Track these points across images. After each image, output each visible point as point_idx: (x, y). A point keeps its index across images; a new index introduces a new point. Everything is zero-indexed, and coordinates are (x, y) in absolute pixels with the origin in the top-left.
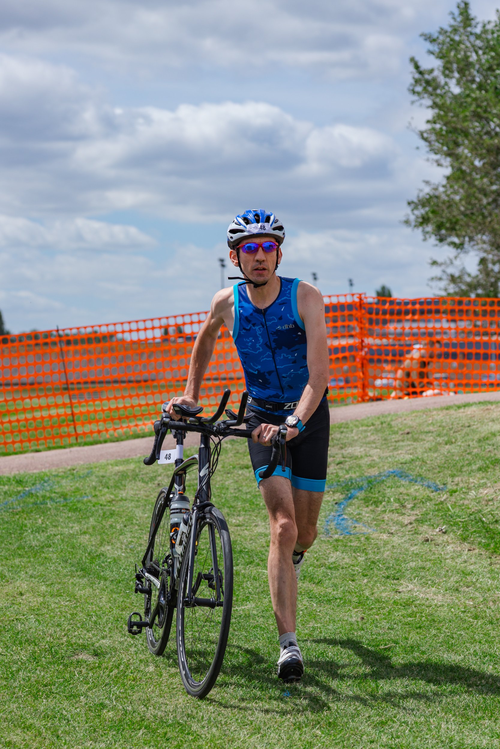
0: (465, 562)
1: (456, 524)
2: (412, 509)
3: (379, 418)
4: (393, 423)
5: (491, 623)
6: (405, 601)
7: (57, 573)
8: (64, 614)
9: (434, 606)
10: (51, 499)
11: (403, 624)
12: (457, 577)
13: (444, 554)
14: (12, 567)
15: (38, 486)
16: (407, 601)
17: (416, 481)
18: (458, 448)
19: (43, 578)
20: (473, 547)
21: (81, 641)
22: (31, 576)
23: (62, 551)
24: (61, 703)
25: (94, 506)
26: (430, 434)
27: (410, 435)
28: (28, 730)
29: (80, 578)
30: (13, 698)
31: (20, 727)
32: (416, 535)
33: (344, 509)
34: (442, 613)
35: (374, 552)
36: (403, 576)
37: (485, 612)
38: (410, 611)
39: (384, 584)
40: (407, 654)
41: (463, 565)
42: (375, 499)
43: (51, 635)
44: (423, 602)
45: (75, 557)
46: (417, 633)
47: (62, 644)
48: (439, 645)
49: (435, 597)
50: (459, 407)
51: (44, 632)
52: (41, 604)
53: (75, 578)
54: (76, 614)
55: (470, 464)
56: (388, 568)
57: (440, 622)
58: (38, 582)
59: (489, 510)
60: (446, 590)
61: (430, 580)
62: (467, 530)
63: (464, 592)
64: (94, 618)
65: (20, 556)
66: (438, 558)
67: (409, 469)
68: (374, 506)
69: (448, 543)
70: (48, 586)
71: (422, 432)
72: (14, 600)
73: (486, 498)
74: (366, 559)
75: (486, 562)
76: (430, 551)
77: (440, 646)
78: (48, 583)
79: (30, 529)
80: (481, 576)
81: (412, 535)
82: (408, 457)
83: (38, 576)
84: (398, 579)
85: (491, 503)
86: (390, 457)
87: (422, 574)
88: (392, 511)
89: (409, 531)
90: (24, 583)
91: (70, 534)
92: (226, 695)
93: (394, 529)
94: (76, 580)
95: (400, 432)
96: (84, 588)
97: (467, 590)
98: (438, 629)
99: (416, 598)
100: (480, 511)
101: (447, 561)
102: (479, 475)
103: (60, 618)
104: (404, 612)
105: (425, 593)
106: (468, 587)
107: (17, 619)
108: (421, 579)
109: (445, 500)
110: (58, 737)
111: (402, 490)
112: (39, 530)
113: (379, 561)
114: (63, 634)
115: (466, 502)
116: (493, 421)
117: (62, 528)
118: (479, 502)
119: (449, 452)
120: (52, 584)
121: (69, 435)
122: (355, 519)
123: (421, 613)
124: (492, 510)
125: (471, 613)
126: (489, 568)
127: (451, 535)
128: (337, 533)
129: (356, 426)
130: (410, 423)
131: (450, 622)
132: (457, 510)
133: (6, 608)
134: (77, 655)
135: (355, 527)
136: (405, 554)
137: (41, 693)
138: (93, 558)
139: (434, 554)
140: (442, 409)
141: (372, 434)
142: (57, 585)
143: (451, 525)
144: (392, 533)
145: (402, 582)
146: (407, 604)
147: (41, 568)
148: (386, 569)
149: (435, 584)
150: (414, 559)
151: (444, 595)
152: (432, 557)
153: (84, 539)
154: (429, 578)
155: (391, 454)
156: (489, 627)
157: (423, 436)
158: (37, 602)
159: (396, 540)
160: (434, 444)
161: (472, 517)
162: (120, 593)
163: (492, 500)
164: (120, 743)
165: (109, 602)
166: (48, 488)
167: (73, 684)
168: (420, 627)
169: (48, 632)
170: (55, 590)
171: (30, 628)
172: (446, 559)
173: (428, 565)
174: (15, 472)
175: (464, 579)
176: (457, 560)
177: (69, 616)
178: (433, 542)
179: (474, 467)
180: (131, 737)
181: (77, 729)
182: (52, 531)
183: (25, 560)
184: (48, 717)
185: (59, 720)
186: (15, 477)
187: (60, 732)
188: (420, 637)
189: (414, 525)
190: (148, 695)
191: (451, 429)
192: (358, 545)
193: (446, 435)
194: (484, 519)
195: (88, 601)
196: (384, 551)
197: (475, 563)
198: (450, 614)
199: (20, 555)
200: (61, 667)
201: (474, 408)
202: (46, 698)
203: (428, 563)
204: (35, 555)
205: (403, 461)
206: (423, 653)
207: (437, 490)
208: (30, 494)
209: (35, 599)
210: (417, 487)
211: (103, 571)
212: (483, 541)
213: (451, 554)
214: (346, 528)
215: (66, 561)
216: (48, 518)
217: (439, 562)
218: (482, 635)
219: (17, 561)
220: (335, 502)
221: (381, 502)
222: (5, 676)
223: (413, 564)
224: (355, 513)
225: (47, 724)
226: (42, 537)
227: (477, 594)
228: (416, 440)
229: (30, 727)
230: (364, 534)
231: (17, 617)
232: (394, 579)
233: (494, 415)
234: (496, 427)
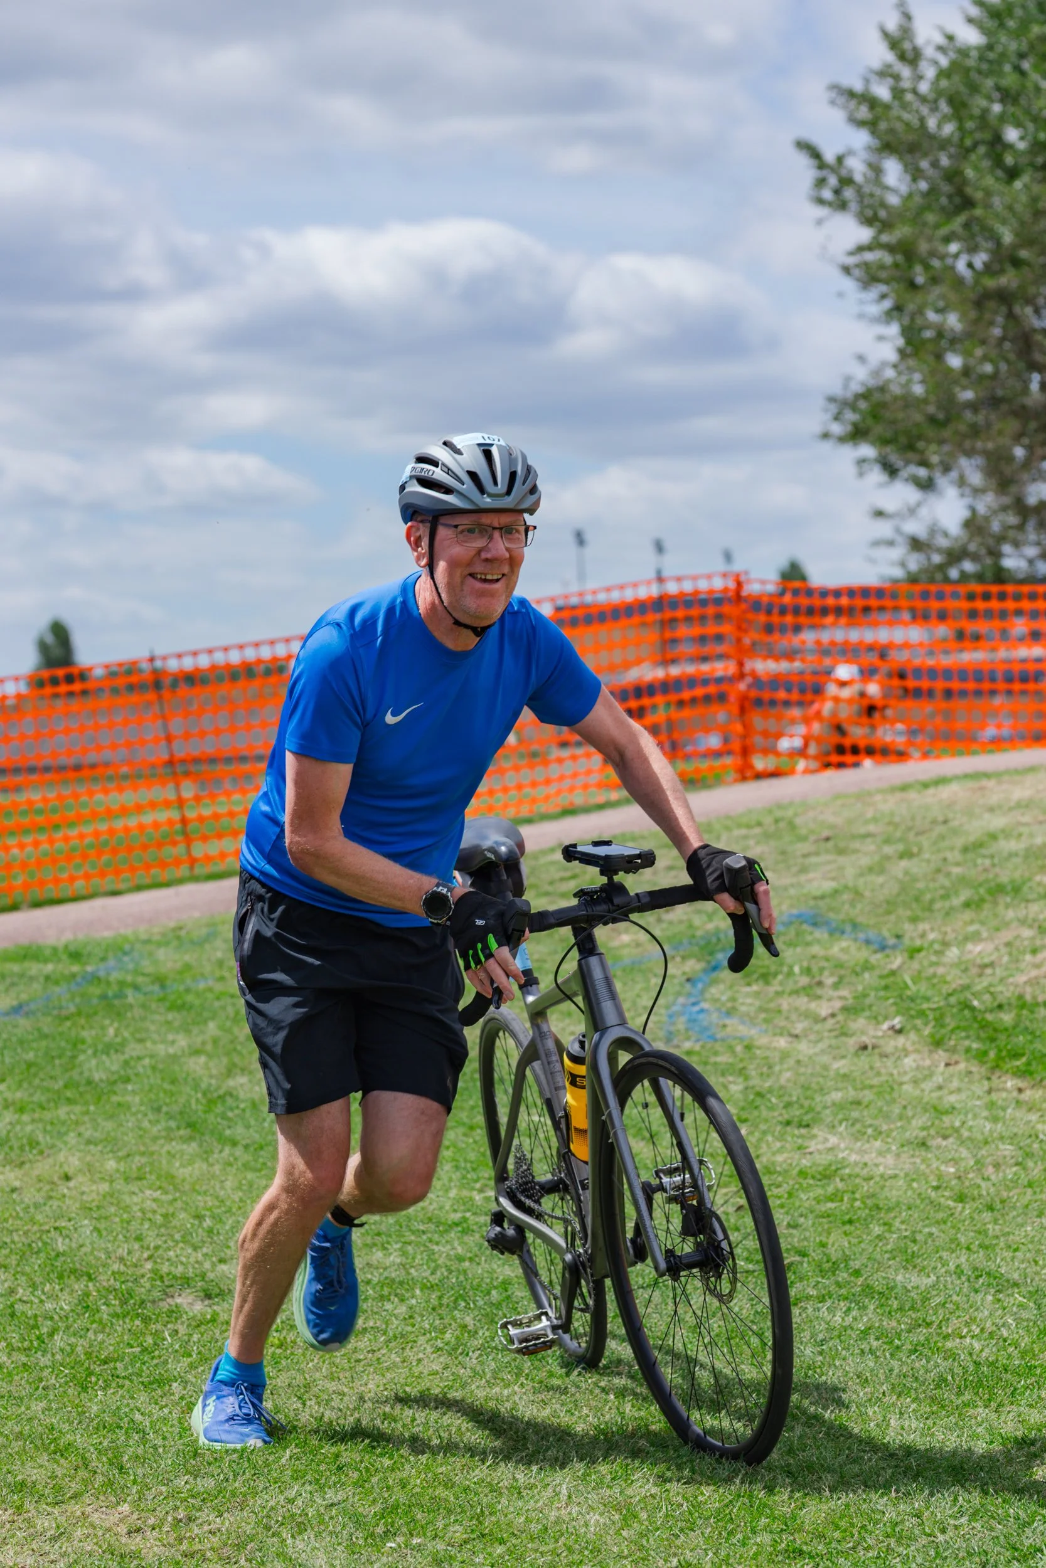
0: (940, 1088)
1: (922, 1014)
2: (836, 986)
3: (770, 812)
4: (798, 821)
5: (991, 1208)
6: (820, 1169)
7: (141, 1133)
8: (149, 1215)
9: (877, 1179)
10: (136, 987)
11: (817, 1217)
12: (924, 1119)
13: (899, 1073)
14: (52, 1123)
15: (111, 962)
16: (825, 1170)
17: (843, 932)
18: (924, 864)
19: (111, 1144)
20: (956, 1057)
21: (180, 1268)
22: (89, 1142)
23: (150, 1090)
24: (133, 1398)
25: (218, 999)
26: (869, 840)
27: (830, 844)
28: (62, 1455)
29: (184, 1142)
30: (37, 1389)
31: (46, 1450)
32: (843, 1039)
33: (702, 992)
34: (894, 1192)
35: (762, 1074)
36: (817, 1120)
37: (979, 1186)
38: (830, 1189)
39: (781, 1138)
40: (823, 1277)
41: (935, 1095)
42: (764, 971)
43: (121, 1259)
44: (857, 1170)
45: (176, 1101)
46: (845, 1233)
47: (143, 1276)
48: (887, 1256)
49: (880, 1160)
50: (926, 785)
51: (108, 1254)
52: (104, 1197)
53: (174, 1143)
54: (173, 1215)
55: (945, 897)
56: (788, 1105)
57: (889, 1210)
58: (101, 1152)
59: (985, 984)
60: (903, 1146)
61: (870, 1126)
62: (943, 1026)
63: (939, 1147)
64: (208, 1222)
65: (69, 1101)
66: (887, 1081)
67: (831, 909)
68: (761, 983)
69: (906, 1052)
70: (119, 1160)
71: (854, 837)
72: (52, 1190)
73: (979, 961)
74: (746, 1088)
75: (979, 1088)
76: (871, 1068)
77: (889, 1259)
78: (120, 1154)
79: (90, 1046)
80: (970, 1116)
81: (836, 1037)
82: (828, 886)
83: (101, 1141)
84: (808, 1126)
85: (989, 971)
86: (792, 885)
87: (855, 1114)
88: (796, 992)
89: (830, 1031)
90: (73, 1155)
91: (169, 1056)
92: (463, 1371)
93: (799, 1028)
94: (175, 1147)
95: (812, 838)
96: (191, 1162)
97: (944, 1143)
98: (885, 1224)
99: (842, 1164)
100: (966, 988)
101: (905, 1087)
102: (968, 915)
103: (142, 1224)
104: (820, 1191)
105: (862, 1152)
106: (945, 1137)
107: (56, 1229)
108: (853, 1125)
109: (900, 967)
110: (121, 1468)
111: (816, 949)
112: (109, 1049)
113: (770, 1090)
114: (145, 1255)
115: (941, 970)
116: (991, 810)
117: (154, 1043)
118: (966, 970)
119: (906, 873)
120: (128, 1155)
121: (177, 862)
122: (724, 1009)
123: (853, 1193)
124: (990, 985)
125: (952, 1190)
126: (987, 1099)
127: (913, 1036)
128: (688, 1039)
129: (728, 829)
130: (831, 819)
131: (910, 1208)
132: (923, 988)
133: (37, 1206)
134: (172, 1297)
135: (725, 1026)
136: (823, 1076)
137: (94, 1379)
138: (210, 1102)
139: (878, 1074)
140: (893, 790)
141: (758, 843)
142: (137, 1158)
143: (912, 1017)
144: (797, 1036)
145: (815, 1131)
146: (826, 1175)
147: (109, 1125)
148: (785, 1107)
149: (880, 1133)
150: (840, 1085)
151: (898, 1155)
152: (875, 1081)
153: (197, 1065)
154: (869, 1122)
155: (794, 880)
156: (987, 1216)
157: (856, 845)
158: (98, 1194)
159: (804, 1048)
160: (877, 858)
161: (953, 1000)
162: (260, 1170)
163: (991, 965)
164: (244, 1477)
165: (239, 1188)
166: (131, 966)
167: (160, 1357)
168: (850, 1222)
169: (115, 1252)
170: (134, 1167)
171: (81, 1246)
172: (901, 1084)
173: (868, 1096)
174: (68, 937)
175: (937, 1122)
176: (923, 1086)
177: (159, 1219)
178: (876, 1051)
179: (957, 901)
180: (267, 1466)
181: (161, 1450)
182: (133, 1049)
183: (78, 1109)
184: (105, 1427)
185: (126, 1433)
186: (66, 947)
187: (126, 1458)
188: (849, 1243)
189: (840, 1018)
190: (307, 1376)
191: (910, 829)
192: (731, 1060)
193: (900, 840)
194: (976, 1003)
195: (197, 1187)
196: (781, 1072)
197: (959, 1090)
198: (909, 1193)
199: (68, 1099)
200: (137, 1322)
201: (954, 787)
202: (104, 1389)
203: (866, 1092)
204: (99, 1099)
205: (818, 893)
206: (857, 1273)
207: (883, 948)
208: (94, 979)
209: (94, 1187)
210: (844, 944)
211: (229, 1127)
212: (975, 1046)
213: (911, 1074)
214: (706, 1029)
215: (158, 1110)
216: (127, 1026)
217: (888, 1089)
218: (972, 1234)
219: (62, 1112)
220: (685, 977)
221: (775, 975)
222: (26, 1344)
223: (837, 1096)
224: (724, 998)
225: (101, 1443)
226: (113, 1063)
227: (964, 1153)
228: (841, 852)
229: (66, 1449)
230: (741, 1039)
231: (57, 1224)
232: (800, 1125)
233: (994, 799)
234: (998, 822)
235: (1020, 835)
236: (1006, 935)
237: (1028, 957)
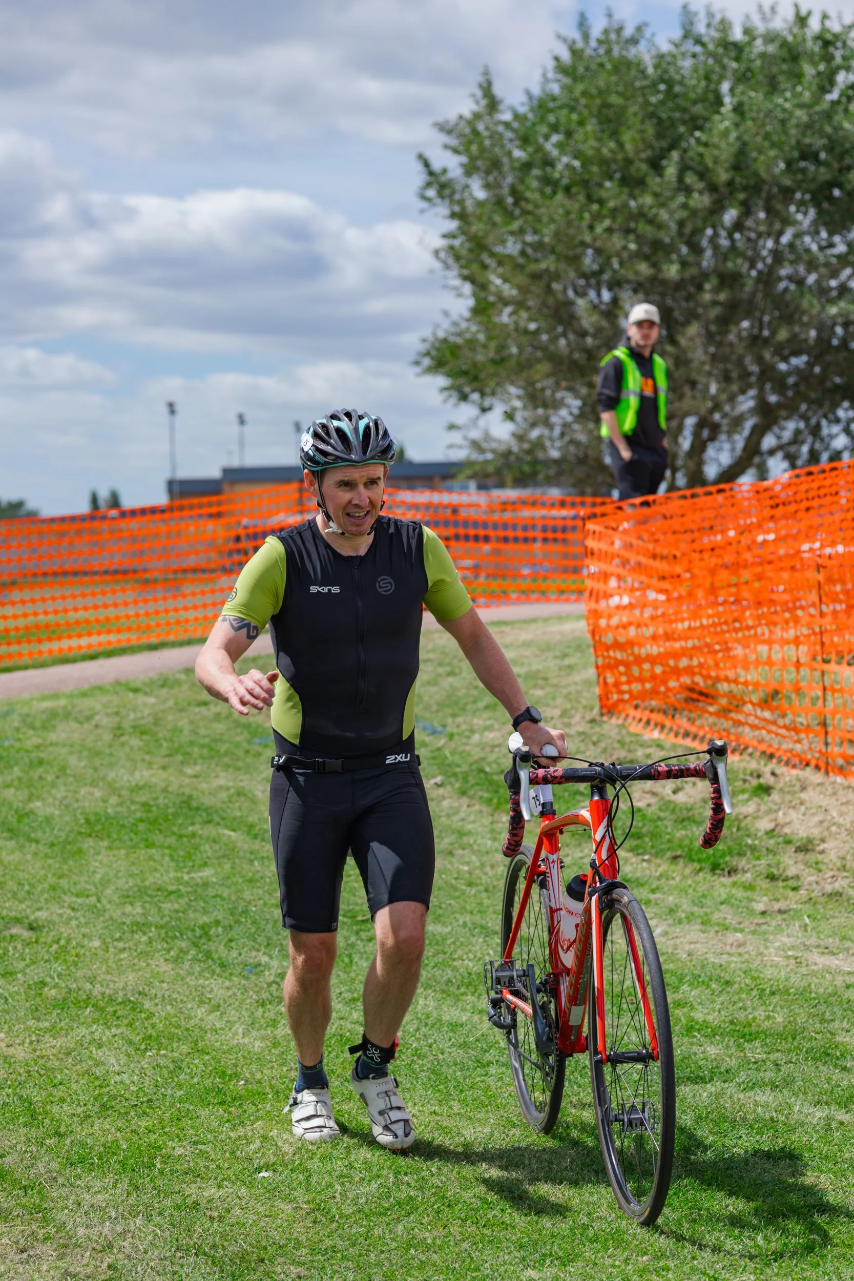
0: (463, 820)
1: (455, 775)
20: (473, 802)
21: (13, 913)
41: (459, 824)
55: (475, 701)
59: (494, 757)
62: (467, 783)
69: (444, 798)
85: (497, 749)
97: (463, 853)
100: (483, 759)
109: (441, 746)
115: (468, 748)
118: (483, 748)
124: (497, 759)
125: (465, 880)
127: (449, 788)
132: (457, 759)
143: (449, 776)
161: (475, 766)
176: (453, 818)
179: (480, 705)
194: (487, 769)
197: (474, 821)
207: (434, 733)
212: (485, 795)
213: (446, 811)
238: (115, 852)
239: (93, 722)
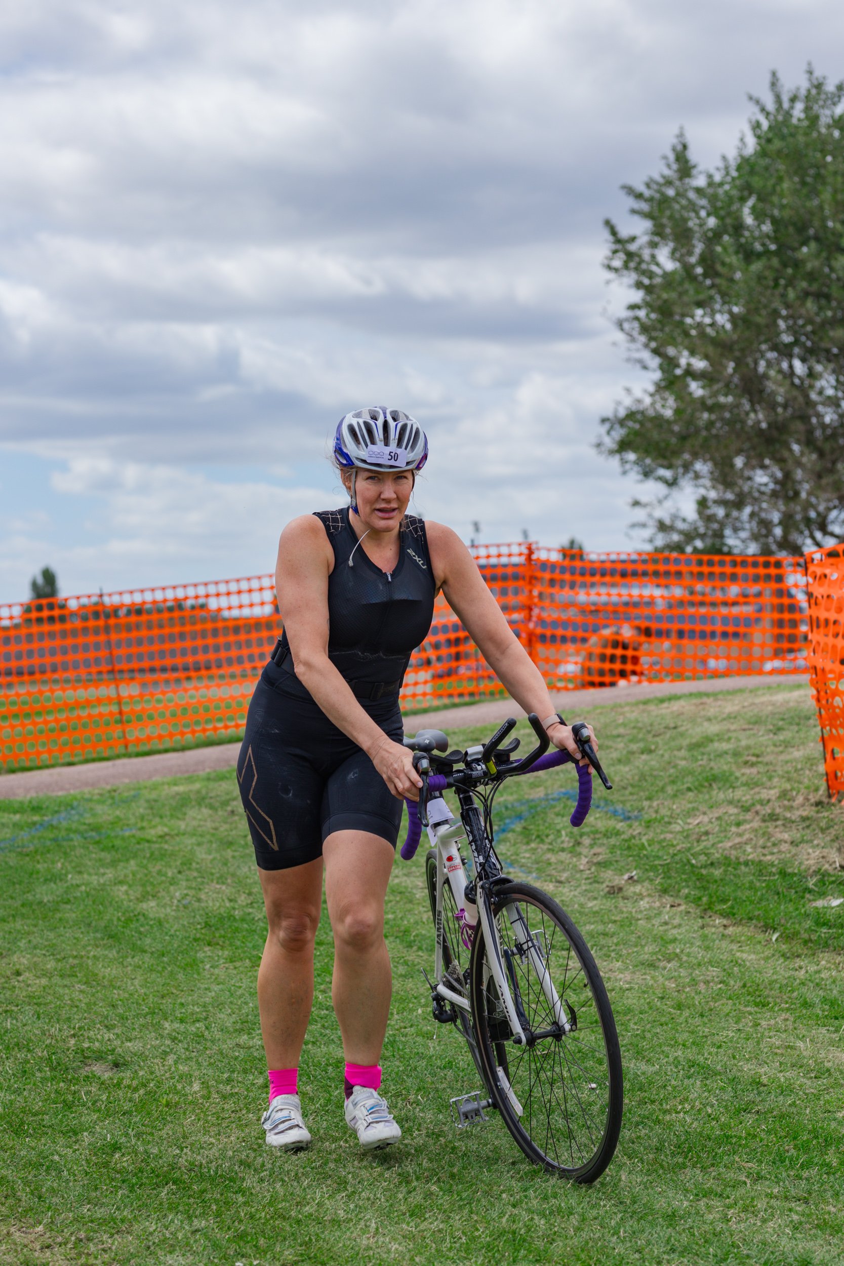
0: (666, 923)
1: (654, 868)
2: (592, 845)
5: (701, 1015)
9: (618, 990)
12: (654, 946)
13: (636, 912)
15: (62, 814)
17: (599, 806)
18: (659, 758)
19: (52, 949)
20: (678, 901)
21: (97, 1044)
25: (138, 843)
32: (596, 885)
34: (629, 1001)
37: (693, 998)
40: (575, 1064)
41: (662, 929)
42: (539, 833)
43: (53, 1035)
47: (69, 1049)
49: (621, 976)
50: (662, 701)
51: (43, 1031)
53: (99, 950)
54: (94, 1003)
55: (674, 783)
57: (626, 1014)
58: (45, 954)
59: (701, 847)
60: (637, 966)
61: (614, 950)
62: (669, 878)
63: (664, 968)
66: (627, 918)
68: (536, 842)
69: (641, 896)
72: (6, 982)
73: (697, 830)
75: (695, 924)
76: (616, 907)
79: (42, 876)
80: (688, 945)
81: (591, 884)
83: (46, 946)
85: (704, 838)
88: (562, 850)
89: (587, 879)
91: (100, 885)
93: (564, 874)
94: (100, 952)
96: (110, 964)
97: (668, 965)
100: (687, 850)
101: (640, 922)
102: (690, 796)
106: (669, 961)
107: (6, 1012)
108: (601, 949)
109: (639, 834)
112: (56, 878)
114: (72, 1033)
115: (669, 836)
116: (709, 719)
117: (90, 875)
118: (687, 837)
119: (646, 764)
122: (509, 861)
124: (705, 848)
125: (673, 1000)
126: (701, 933)
127: (647, 885)
131: (641, 1013)
132: (656, 849)
136: (579, 912)
138: (128, 919)
139: (621, 912)
140: (638, 704)
143: (646, 871)
144: (561, 882)
147: (52, 935)
149: (620, 957)
150: (593, 920)
151: (633, 973)
152: (618, 917)
153: (119, 892)
154: (612, 948)
159: (567, 892)
161: (677, 858)
163: (706, 833)
166: (76, 818)
169: (50, 1030)
171: (25, 1025)
172: (638, 920)
173: (612, 928)
175: (663, 949)
176: (653, 922)
177: (84, 1007)
178: (621, 894)
179: (682, 786)
182: (73, 879)
183: (30, 922)
189: (594, 870)
191: (649, 732)
193: (642, 740)
194: (694, 861)
195: (114, 984)
197: (680, 926)
198: (641, 1002)
199: (23, 915)
201: (682, 702)
203: (612, 925)
204: (46, 915)
207: (627, 819)
208: (49, 826)
210: (598, 815)
211: (141, 939)
212: (692, 893)
213: (645, 913)
215: (89, 924)
216: (71, 861)
217: (628, 924)
218: (687, 1034)
219: (18, 924)
224: (510, 853)
226: (58, 888)
227: (683, 972)
231: (8, 1008)
233: (711, 712)
234: (713, 729)
235: (729, 739)
236: (719, 812)
237: (734, 829)
238: (238, 964)
239: (229, 808)
